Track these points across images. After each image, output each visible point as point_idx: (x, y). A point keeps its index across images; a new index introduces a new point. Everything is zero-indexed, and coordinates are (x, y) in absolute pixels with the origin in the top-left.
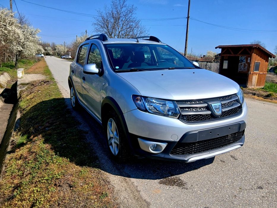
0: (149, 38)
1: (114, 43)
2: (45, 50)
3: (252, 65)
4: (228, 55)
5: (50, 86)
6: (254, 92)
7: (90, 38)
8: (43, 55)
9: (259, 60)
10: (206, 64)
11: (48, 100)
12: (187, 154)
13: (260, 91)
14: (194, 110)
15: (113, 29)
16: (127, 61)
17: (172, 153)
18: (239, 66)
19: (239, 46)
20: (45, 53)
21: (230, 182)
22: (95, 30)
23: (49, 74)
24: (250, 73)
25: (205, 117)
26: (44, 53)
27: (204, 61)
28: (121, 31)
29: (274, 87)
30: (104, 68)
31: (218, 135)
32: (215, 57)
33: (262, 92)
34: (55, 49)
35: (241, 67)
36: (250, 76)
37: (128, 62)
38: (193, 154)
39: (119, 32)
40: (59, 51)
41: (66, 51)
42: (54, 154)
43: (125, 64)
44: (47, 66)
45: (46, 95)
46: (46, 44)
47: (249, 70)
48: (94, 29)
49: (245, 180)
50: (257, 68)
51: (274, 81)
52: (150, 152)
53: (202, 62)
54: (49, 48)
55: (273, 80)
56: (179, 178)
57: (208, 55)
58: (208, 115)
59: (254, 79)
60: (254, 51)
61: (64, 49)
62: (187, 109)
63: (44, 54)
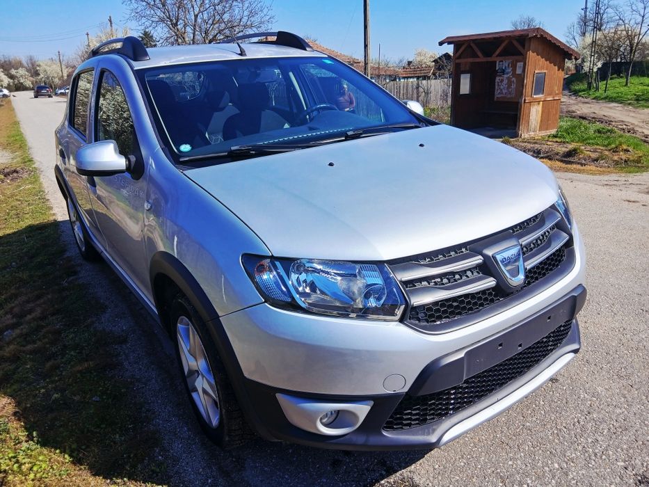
0: (274, 38)
1: (168, 63)
2: (12, 77)
3: (529, 81)
4: (471, 60)
5: (20, 186)
6: (537, 146)
7: (98, 48)
8: (6, 92)
9: (542, 68)
10: (418, 84)
11: (14, 233)
12: (433, 419)
13: (549, 143)
14: (445, 281)
15: (179, 8)
16: (221, 105)
17: (390, 426)
18: (496, 84)
19: (495, 36)
20: (11, 84)
21: (558, 469)
22: (133, 14)
23: (21, 147)
24: (525, 100)
25: (480, 298)
26: (9, 85)
27: (410, 75)
28: (200, 12)
29: (580, 128)
30: (144, 152)
31: (520, 345)
32: (434, 63)
33: (555, 145)
34: (37, 74)
35: (502, 88)
36: (524, 108)
37: (222, 109)
38: (451, 414)
39: (196, 16)
40: (48, 78)
41: (65, 75)
42: (22, 435)
43: (216, 114)
44: (16, 123)
45: (8, 214)
46: (10, 62)
47: (522, 94)
48: (128, 12)
49: (596, 455)
50: (540, 86)
51: (574, 112)
52: (319, 433)
53: (407, 78)
54: (22, 72)
55: (570, 109)
56: (412, 479)
57: (418, 59)
58: (488, 289)
59: (534, 113)
60: (533, 45)
61: (59, 69)
62: (425, 283)
63: (9, 88)
